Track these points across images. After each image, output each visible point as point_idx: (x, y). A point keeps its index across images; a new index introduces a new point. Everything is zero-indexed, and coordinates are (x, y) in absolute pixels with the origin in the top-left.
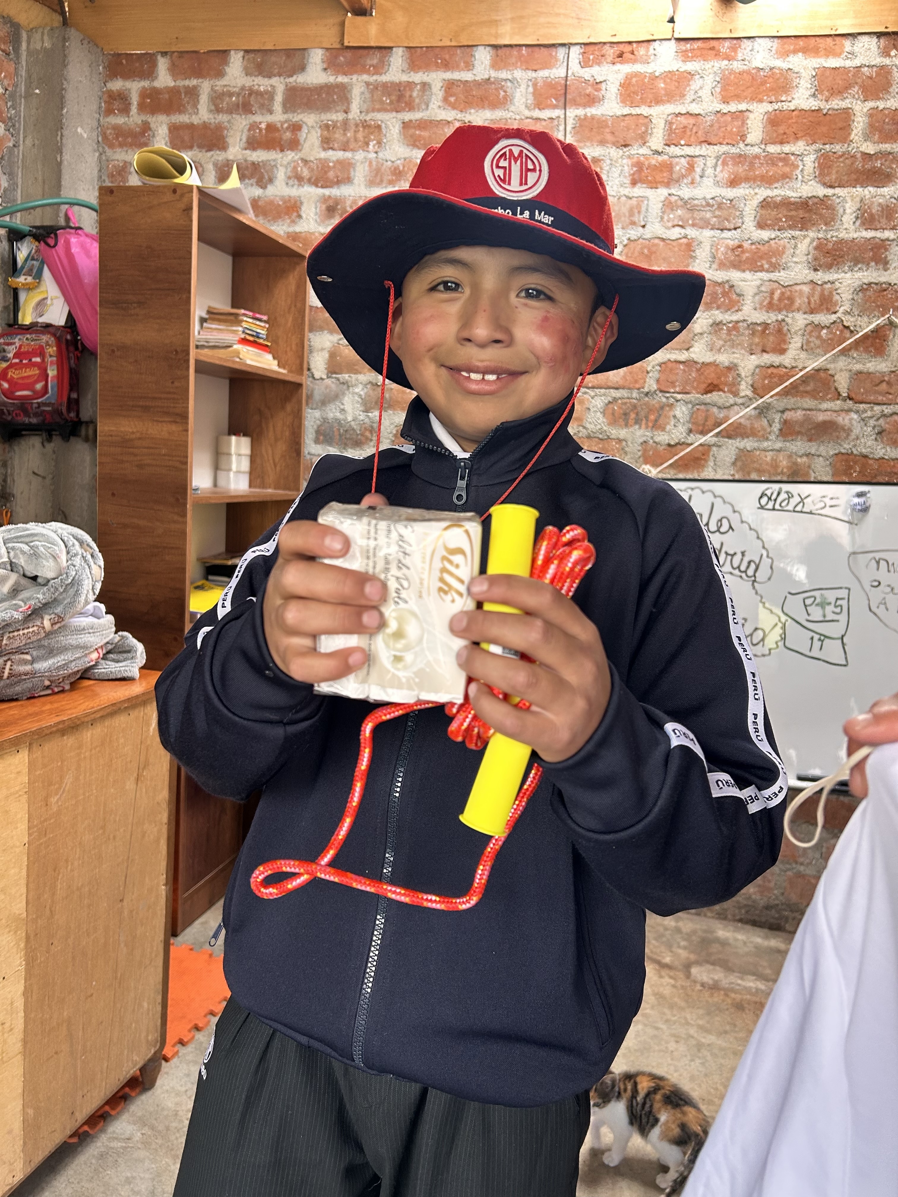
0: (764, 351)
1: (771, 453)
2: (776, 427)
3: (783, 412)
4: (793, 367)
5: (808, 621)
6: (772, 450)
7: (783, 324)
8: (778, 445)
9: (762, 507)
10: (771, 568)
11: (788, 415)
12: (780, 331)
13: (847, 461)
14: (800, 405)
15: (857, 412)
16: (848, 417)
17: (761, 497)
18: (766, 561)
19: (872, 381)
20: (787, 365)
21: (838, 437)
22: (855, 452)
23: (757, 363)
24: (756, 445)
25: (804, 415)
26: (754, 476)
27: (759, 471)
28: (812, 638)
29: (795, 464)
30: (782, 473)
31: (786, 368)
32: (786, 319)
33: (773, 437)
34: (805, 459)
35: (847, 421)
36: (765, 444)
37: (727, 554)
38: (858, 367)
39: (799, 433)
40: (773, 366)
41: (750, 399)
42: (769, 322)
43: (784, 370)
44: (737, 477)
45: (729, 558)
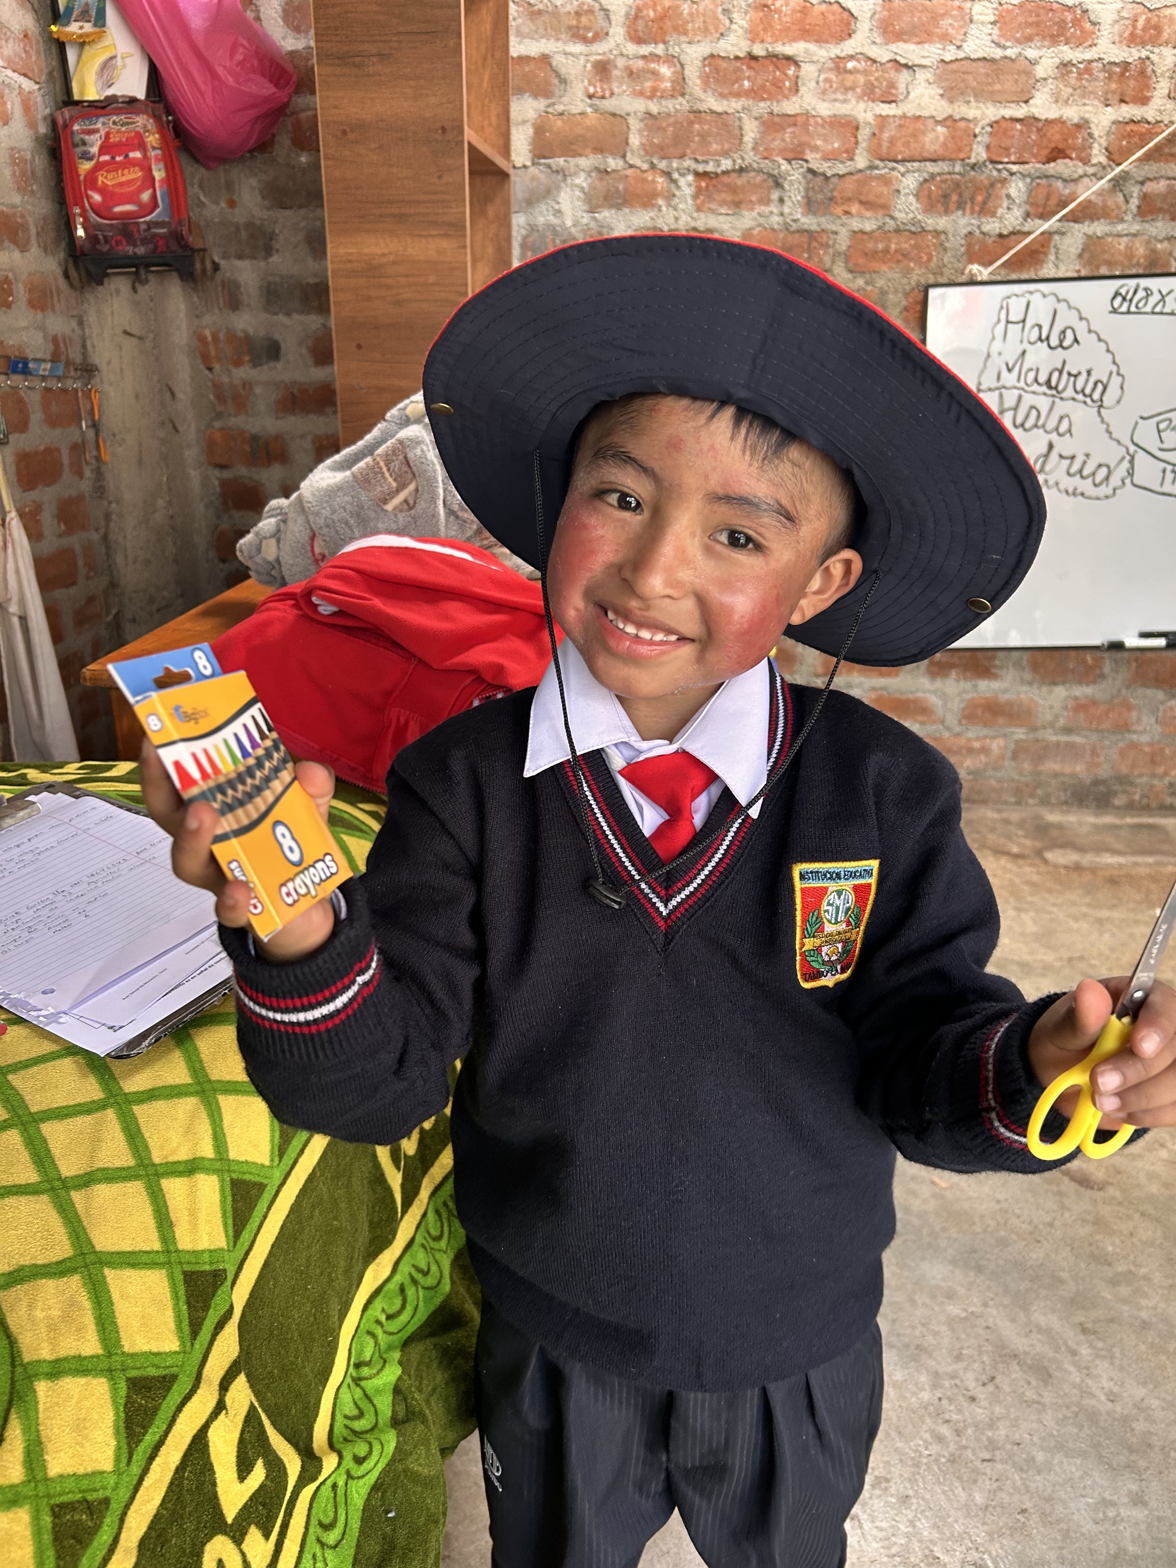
0: (1122, 101)
1: (1125, 239)
2: (1134, 202)
3: (1142, 183)
4: (1158, 122)
5: (1161, 450)
6: (1127, 235)
7: (1148, 63)
8: (1136, 227)
9: (1115, 311)
10: (1122, 388)
11: (1149, 187)
12: (1142, 73)
14: (1163, 173)
17: (1114, 298)
18: (1116, 381)
20: (1150, 119)
23: (1113, 117)
24: (1108, 229)
25: (1168, 185)
26: (1104, 271)
27: (1110, 263)
28: (1164, 471)
29: (1154, 251)
30: (1138, 264)
31: (1149, 123)
32: (1151, 56)
33: (1129, 217)
34: (1166, 244)
36: (1120, 227)
37: (1069, 374)
39: (1161, 210)
40: (1133, 121)
41: (1104, 168)
42: (1130, 60)
43: (1146, 126)
44: (1083, 273)
45: (1072, 379)
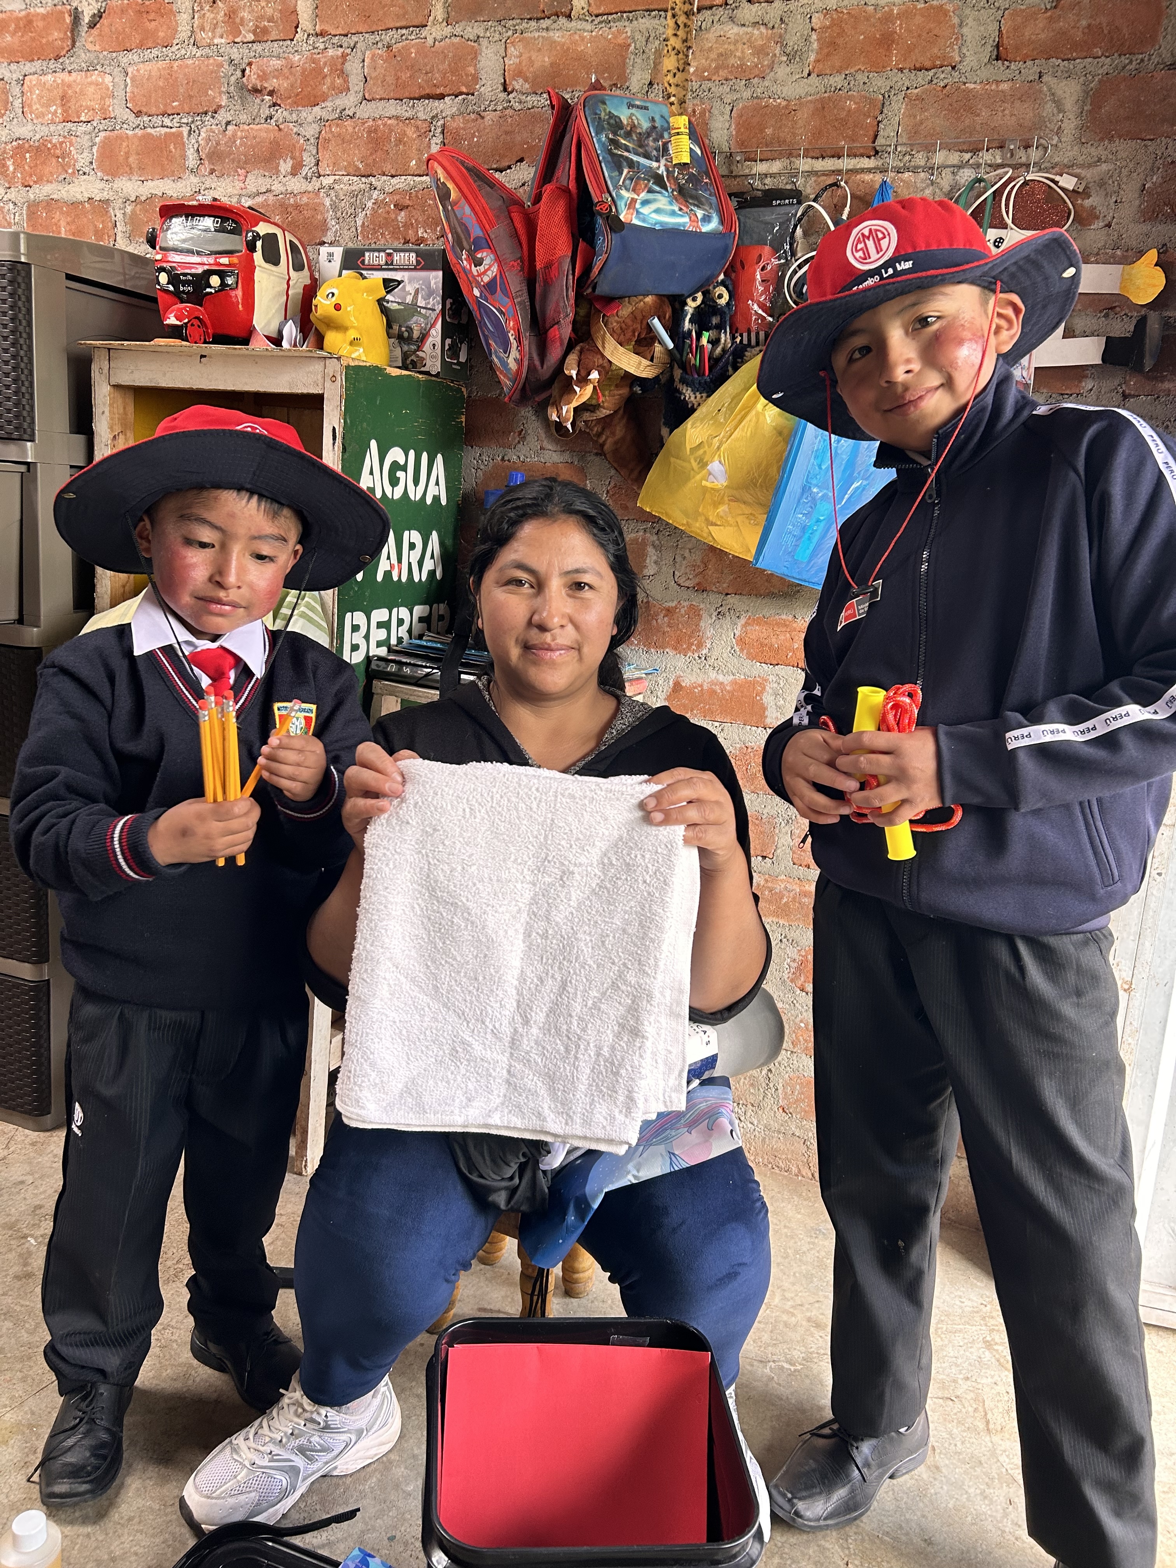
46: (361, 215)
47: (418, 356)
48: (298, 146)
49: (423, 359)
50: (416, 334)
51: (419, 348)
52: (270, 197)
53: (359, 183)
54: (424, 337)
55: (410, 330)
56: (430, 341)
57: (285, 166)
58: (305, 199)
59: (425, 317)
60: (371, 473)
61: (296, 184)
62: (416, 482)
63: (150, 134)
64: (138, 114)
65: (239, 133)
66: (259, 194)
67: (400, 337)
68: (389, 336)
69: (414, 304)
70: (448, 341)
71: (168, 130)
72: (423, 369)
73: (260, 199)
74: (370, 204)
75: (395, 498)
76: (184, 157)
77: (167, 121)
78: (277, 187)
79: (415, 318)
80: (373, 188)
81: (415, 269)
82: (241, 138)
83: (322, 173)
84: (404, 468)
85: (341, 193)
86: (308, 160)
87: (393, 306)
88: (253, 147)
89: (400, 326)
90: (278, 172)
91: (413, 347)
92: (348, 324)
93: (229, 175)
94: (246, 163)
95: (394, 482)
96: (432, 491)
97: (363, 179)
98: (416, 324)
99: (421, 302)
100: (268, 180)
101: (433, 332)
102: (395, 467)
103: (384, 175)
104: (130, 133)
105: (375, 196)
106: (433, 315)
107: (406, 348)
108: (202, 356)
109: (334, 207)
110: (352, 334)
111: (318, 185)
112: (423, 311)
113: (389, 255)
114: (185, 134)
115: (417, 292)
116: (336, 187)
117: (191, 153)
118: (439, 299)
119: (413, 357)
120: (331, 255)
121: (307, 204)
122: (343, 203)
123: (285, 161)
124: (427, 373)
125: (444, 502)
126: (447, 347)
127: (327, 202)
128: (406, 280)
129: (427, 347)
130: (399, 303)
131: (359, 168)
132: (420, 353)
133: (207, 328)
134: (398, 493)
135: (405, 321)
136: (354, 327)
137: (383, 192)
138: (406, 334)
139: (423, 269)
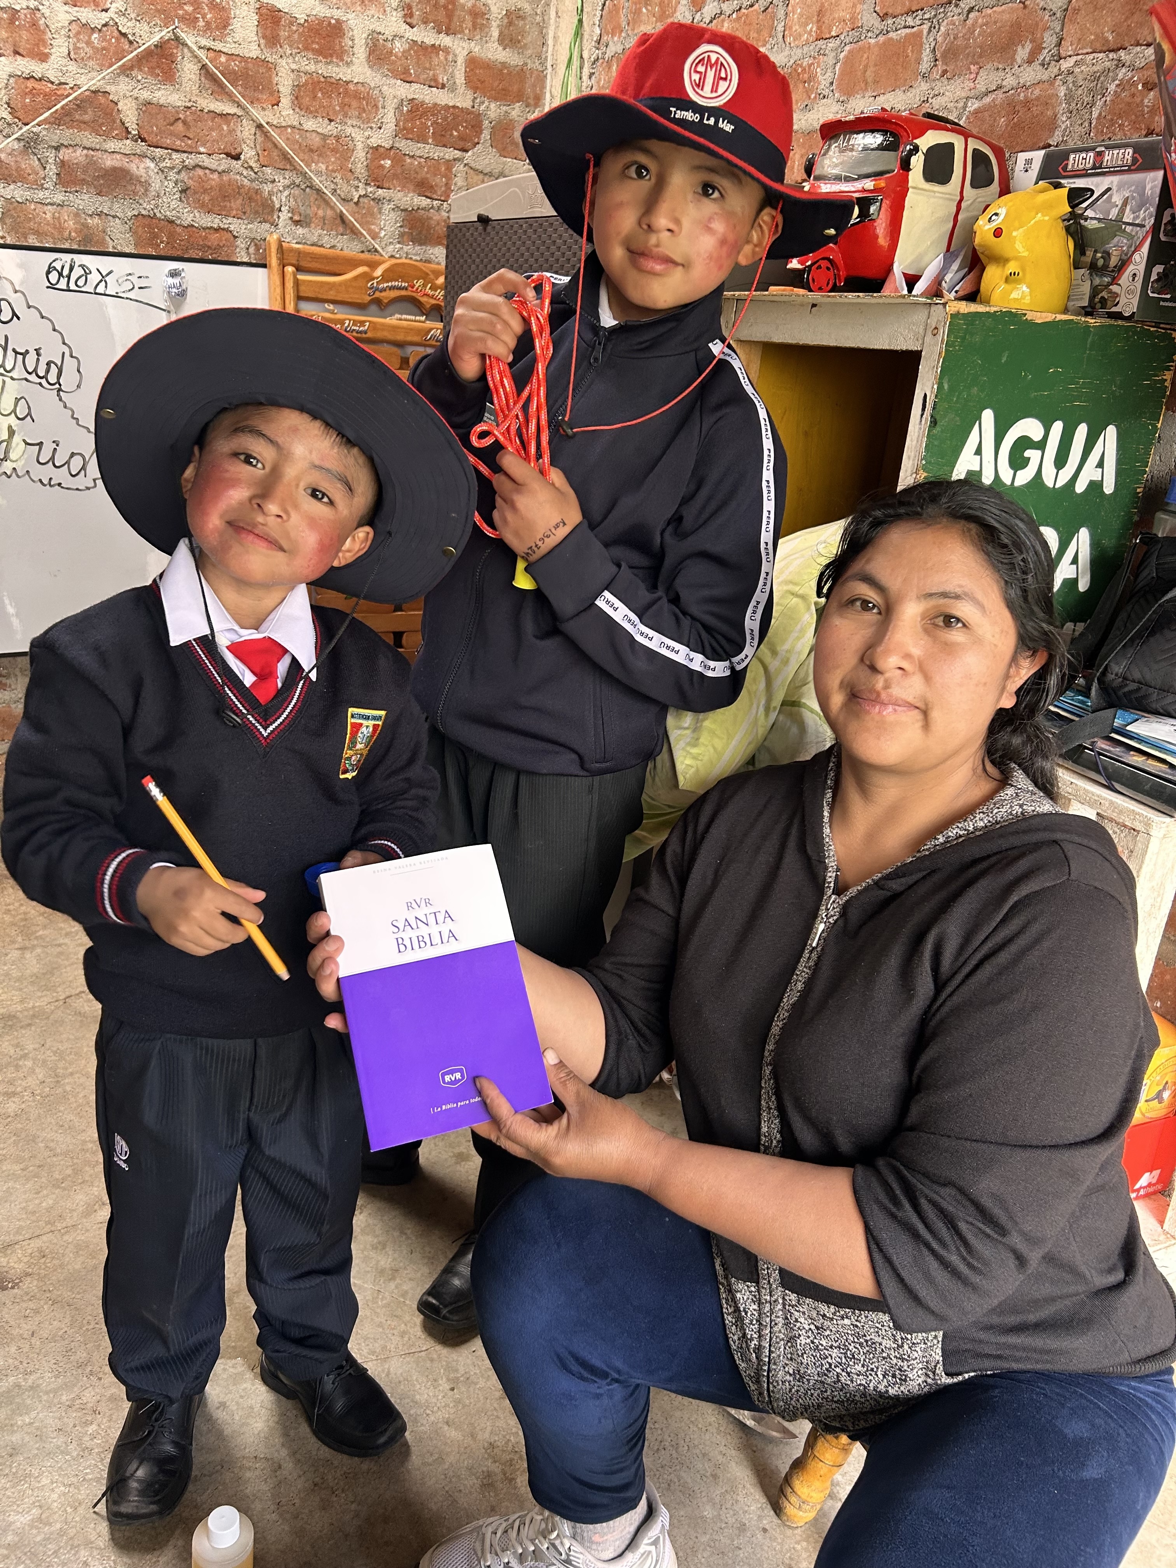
1: (49, 207)
2: (52, 170)
3: (57, 148)
4: (61, 84)
6: (52, 204)
8: (59, 197)
9: (52, 287)
10: (79, 371)
11: (65, 154)
13: (149, 226)
14: (78, 141)
15: (153, 159)
16: (142, 166)
17: (48, 273)
18: (71, 362)
19: (165, 118)
20: (52, 78)
21: (135, 193)
22: (158, 215)
23: (9, 69)
24: (28, 194)
25: (86, 156)
29: (85, 226)
30: (70, 238)
31: (52, 83)
33: (49, 185)
34: (96, 220)
35: (142, 172)
36: (41, 194)
37: (16, 353)
38: (145, 95)
39: (83, 182)
40: (33, 77)
43: (50, 85)
45: (20, 357)
46: (1099, 104)
47: (1110, 292)
48: (1041, 25)
49: (1116, 295)
50: (1114, 261)
51: (1114, 281)
52: (1000, 95)
53: (1103, 60)
54: (1124, 264)
55: (1107, 255)
56: (1131, 269)
57: (1022, 53)
58: (1037, 92)
59: (1130, 237)
60: (979, 452)
61: (1031, 74)
62: (1060, 461)
63: (892, 39)
64: (883, 17)
65: (980, 21)
66: (987, 93)
67: (1093, 267)
68: (1076, 266)
69: (1119, 220)
70: (1158, 269)
71: (908, 31)
72: (1114, 309)
73: (987, 100)
74: (1112, 87)
75: (1017, 483)
76: (919, 61)
77: (910, 21)
78: (1010, 81)
79: (1116, 239)
80: (1120, 64)
81: (1129, 171)
82: (981, 27)
83: (1063, 54)
84: (1041, 445)
85: (1080, 77)
86: (1049, 40)
87: (1091, 224)
88: (991, 35)
89: (1096, 252)
90: (1013, 60)
91: (1107, 280)
92: (1008, 253)
93: (960, 75)
94: (981, 56)
95: (1018, 462)
96: (1090, 473)
97: (1111, 55)
98: (1116, 247)
99: (1128, 217)
100: (1001, 74)
101: (1137, 257)
102: (1024, 443)
103: (1138, 44)
104: (872, 41)
105: (1120, 76)
106: (1141, 233)
107: (1097, 281)
108: (814, 305)
109: (1069, 97)
110: (1012, 267)
111: (1056, 71)
112: (1129, 229)
113: (1100, 154)
114: (925, 32)
115: (1125, 202)
116: (1077, 70)
117: (926, 56)
118: (1153, 210)
119: (1104, 294)
120: (1029, 162)
121: (1038, 98)
122: (1080, 92)
123: (1023, 46)
124: (1118, 316)
125: (1109, 488)
126: (1154, 277)
127: (1062, 91)
128: (1114, 188)
129: (1125, 279)
130: (1099, 220)
131: (1107, 41)
132: (1114, 288)
133: (838, 270)
134: (1024, 477)
135: (1104, 243)
136: (1016, 258)
137: (1132, 68)
138: (1101, 262)
139: (1139, 169)
